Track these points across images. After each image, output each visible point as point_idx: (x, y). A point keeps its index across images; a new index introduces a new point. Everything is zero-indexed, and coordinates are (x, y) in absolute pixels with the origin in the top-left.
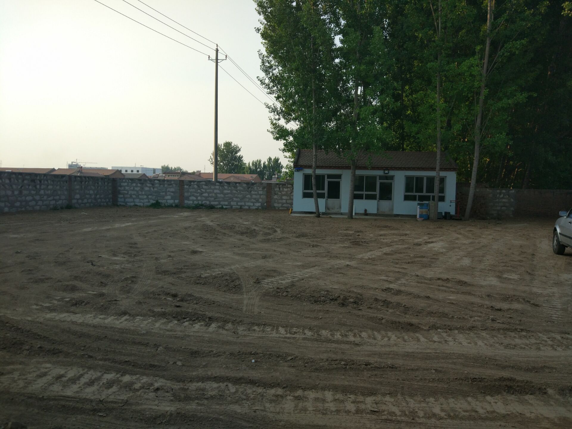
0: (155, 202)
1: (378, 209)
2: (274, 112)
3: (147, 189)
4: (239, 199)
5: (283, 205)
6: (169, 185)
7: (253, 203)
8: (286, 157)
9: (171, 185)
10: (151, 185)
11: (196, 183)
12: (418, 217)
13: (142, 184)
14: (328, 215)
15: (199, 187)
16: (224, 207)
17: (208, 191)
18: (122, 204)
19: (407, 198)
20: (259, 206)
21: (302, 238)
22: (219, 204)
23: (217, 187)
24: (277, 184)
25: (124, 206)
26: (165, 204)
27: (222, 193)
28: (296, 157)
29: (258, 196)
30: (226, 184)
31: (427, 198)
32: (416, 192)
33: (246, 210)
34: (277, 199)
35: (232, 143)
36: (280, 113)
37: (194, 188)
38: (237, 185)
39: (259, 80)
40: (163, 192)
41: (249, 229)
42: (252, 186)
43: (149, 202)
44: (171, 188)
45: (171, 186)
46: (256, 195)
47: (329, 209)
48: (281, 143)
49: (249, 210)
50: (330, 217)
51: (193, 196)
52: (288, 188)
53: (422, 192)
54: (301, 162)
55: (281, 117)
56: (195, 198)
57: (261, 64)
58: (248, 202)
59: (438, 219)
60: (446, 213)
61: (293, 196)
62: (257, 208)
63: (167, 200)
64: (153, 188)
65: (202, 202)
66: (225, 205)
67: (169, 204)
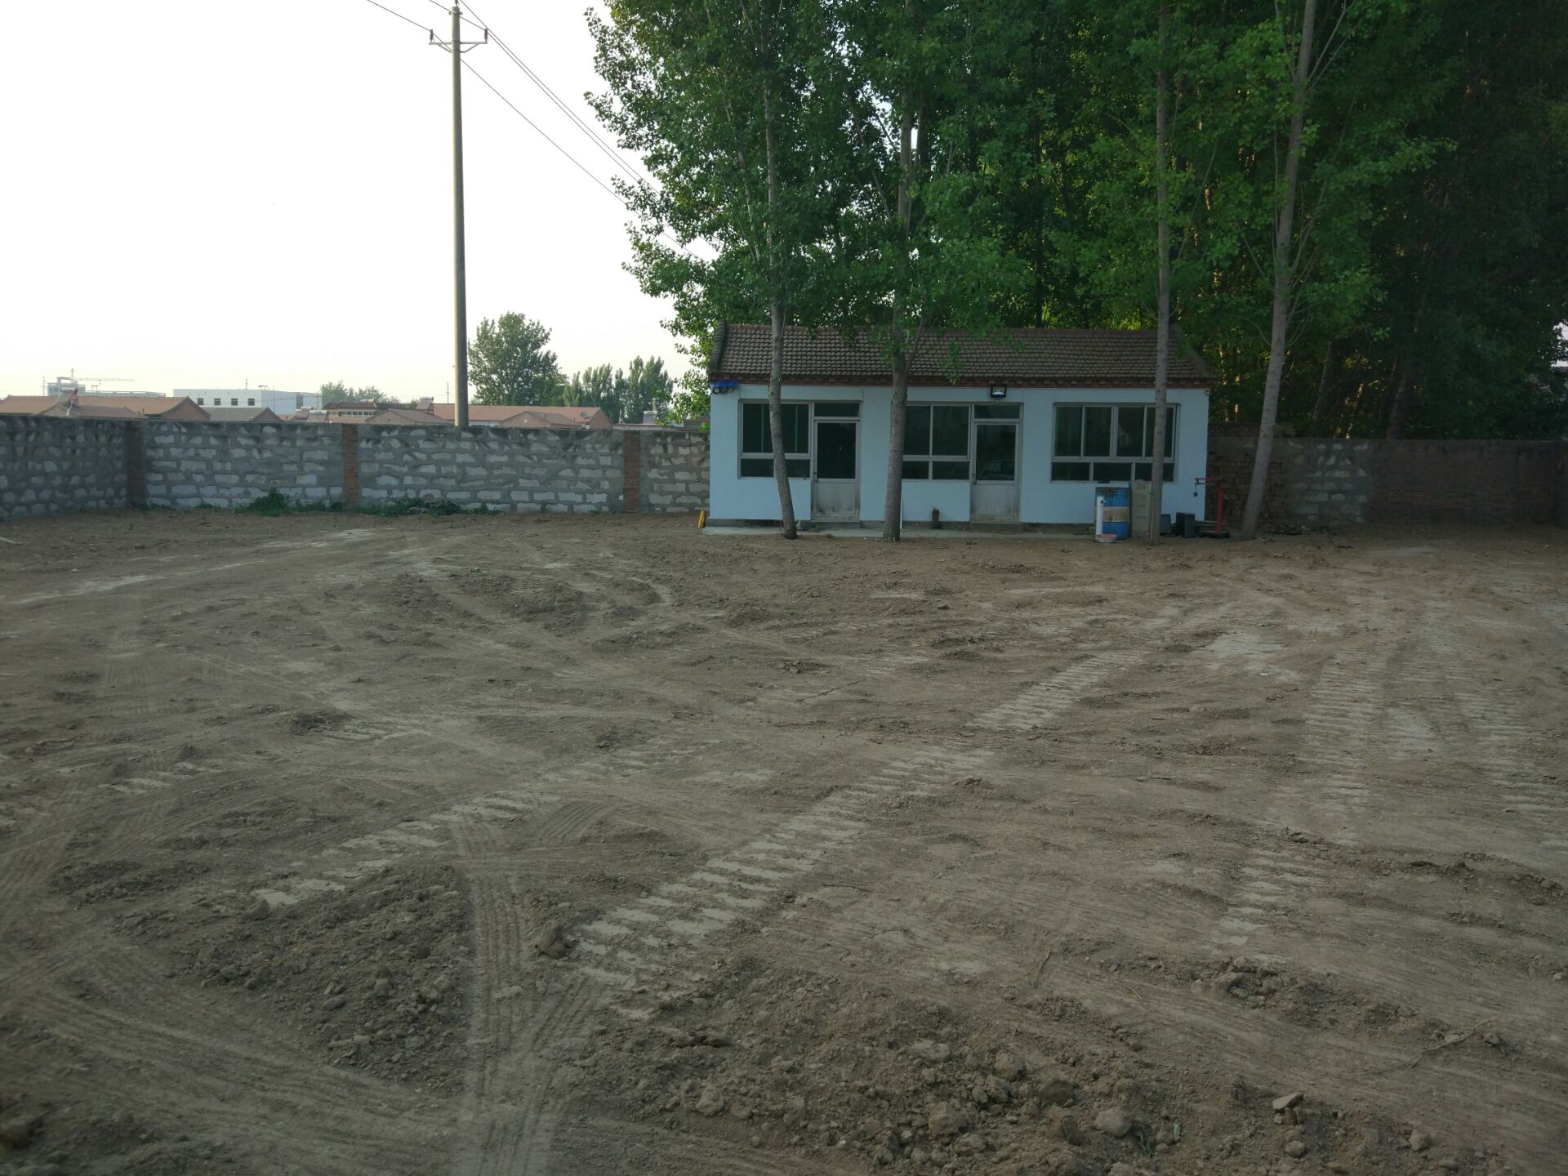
0: (266, 494)
1: (973, 510)
2: (643, 207)
3: (238, 453)
4: (536, 483)
5: (678, 500)
6: (309, 440)
7: (583, 493)
8: (682, 350)
9: (315, 439)
10: (251, 442)
11: (395, 433)
12: (1099, 530)
13: (224, 438)
14: (818, 530)
15: (407, 445)
16: (491, 507)
17: (435, 457)
18: (160, 502)
19: (1060, 472)
20: (602, 504)
21: (752, 627)
22: (474, 499)
23: (466, 445)
24: (658, 434)
25: (165, 508)
26: (298, 503)
27: (481, 463)
28: (715, 349)
29: (598, 473)
30: (492, 436)
31: (1121, 472)
32: (1087, 454)
33: (561, 517)
34: (656, 480)
35: (523, 316)
36: (661, 210)
37: (388, 449)
38: (531, 436)
39: (591, 103)
40: (293, 463)
41: (560, 590)
42: (576, 442)
43: (247, 494)
44: (315, 449)
45: (315, 444)
46: (588, 467)
47: (821, 511)
48: (666, 306)
49: (571, 516)
50: (830, 537)
51: (390, 473)
52: (690, 445)
53: (1107, 454)
54: (733, 365)
55: (665, 222)
56: (394, 482)
57: (597, 54)
58: (568, 490)
59: (1162, 534)
60: (1180, 516)
61: (708, 469)
62: (594, 508)
63: (304, 487)
64: (260, 451)
65: (418, 492)
66: (493, 502)
67: (311, 502)
